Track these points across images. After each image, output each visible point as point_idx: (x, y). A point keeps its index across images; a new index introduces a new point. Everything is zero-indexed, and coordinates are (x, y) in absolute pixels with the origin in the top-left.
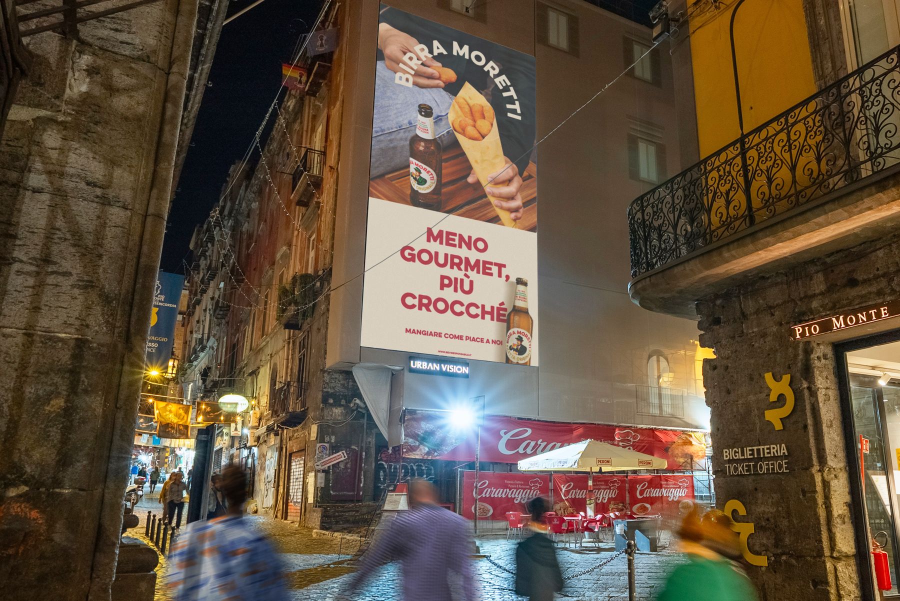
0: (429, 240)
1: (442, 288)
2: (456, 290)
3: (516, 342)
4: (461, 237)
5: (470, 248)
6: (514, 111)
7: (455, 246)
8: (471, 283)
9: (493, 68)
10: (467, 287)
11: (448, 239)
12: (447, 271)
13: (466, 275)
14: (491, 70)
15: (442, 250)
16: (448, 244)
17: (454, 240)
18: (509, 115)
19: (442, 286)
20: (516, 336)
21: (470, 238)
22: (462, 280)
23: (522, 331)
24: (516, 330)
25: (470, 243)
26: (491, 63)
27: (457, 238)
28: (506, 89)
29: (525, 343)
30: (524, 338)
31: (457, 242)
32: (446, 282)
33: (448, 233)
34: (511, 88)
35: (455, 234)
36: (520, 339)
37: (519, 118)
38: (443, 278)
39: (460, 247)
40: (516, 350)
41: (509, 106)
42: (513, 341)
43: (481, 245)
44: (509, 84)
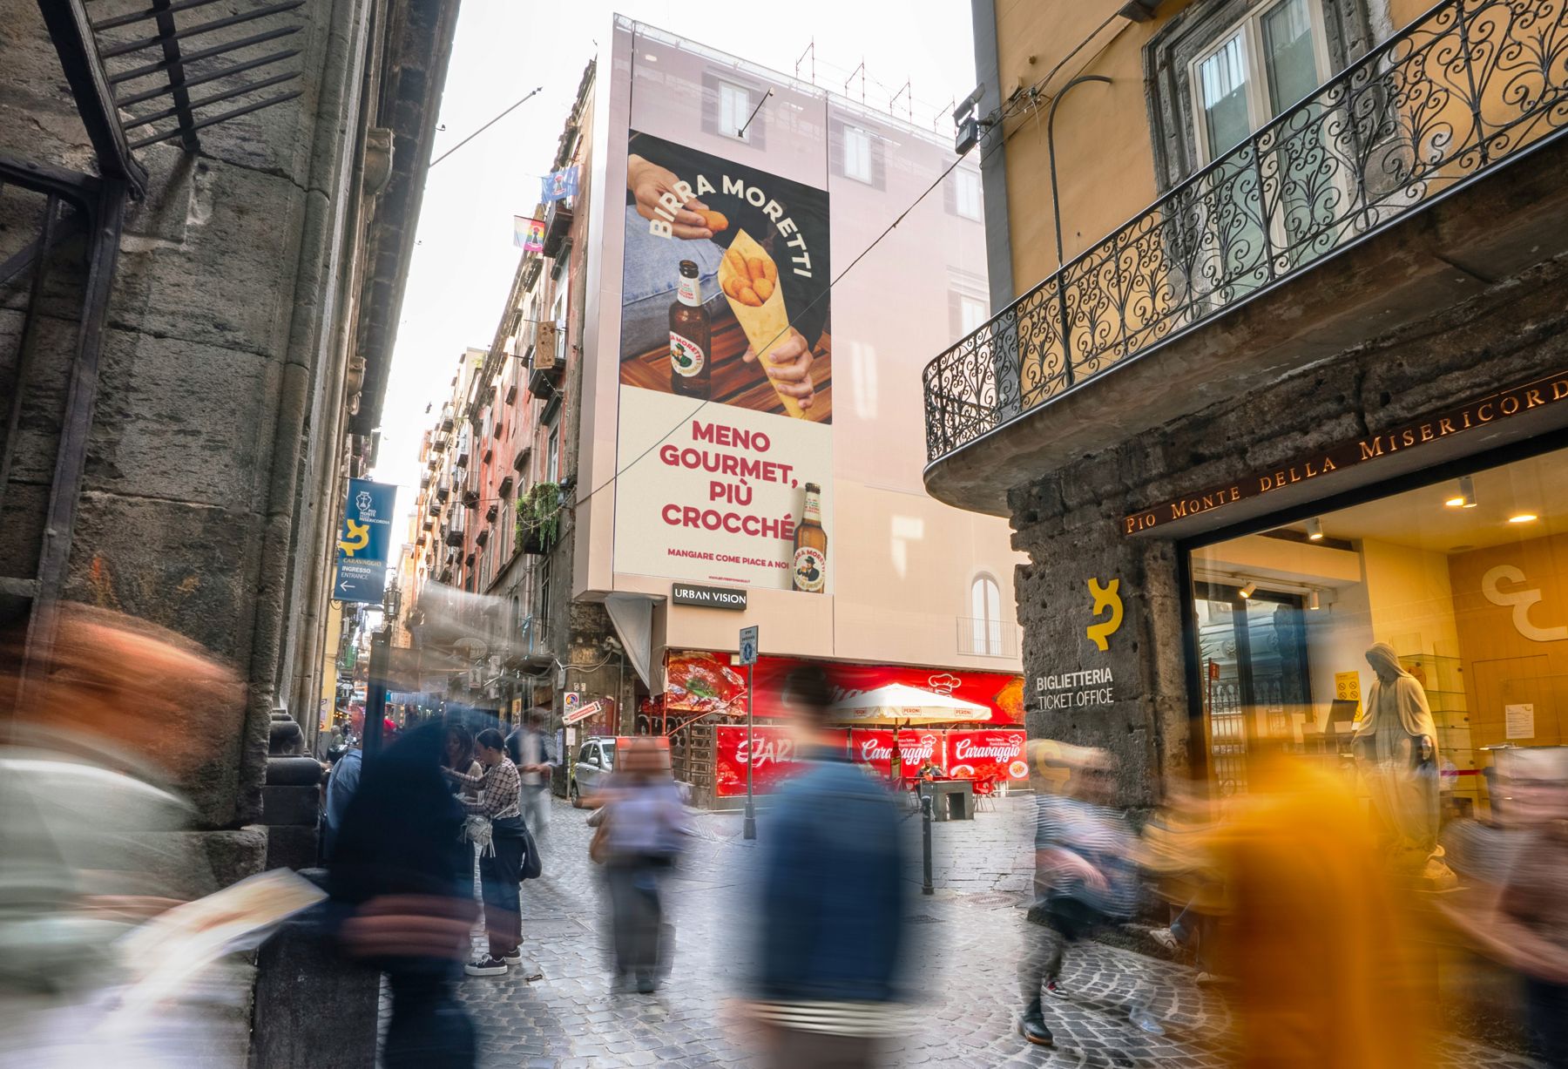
0: (695, 438)
1: (712, 498)
2: (730, 500)
3: (805, 564)
4: (736, 433)
5: (747, 447)
6: (802, 266)
7: (727, 444)
8: (749, 490)
9: (775, 209)
10: (743, 497)
11: (720, 436)
12: (718, 476)
13: (743, 481)
14: (772, 212)
15: (712, 449)
16: (719, 442)
17: (727, 436)
18: (797, 271)
19: (713, 496)
20: (806, 557)
21: (747, 433)
22: (737, 488)
23: (814, 550)
24: (805, 549)
25: (746, 440)
26: (773, 203)
27: (730, 434)
28: (792, 237)
29: (817, 565)
30: (816, 560)
31: (730, 439)
32: (718, 490)
33: (720, 428)
34: (799, 236)
35: (728, 429)
36: (811, 561)
37: (809, 275)
38: (714, 484)
39: (735, 445)
40: (806, 575)
41: (795, 260)
42: (802, 563)
43: (760, 442)
44: (795, 229)
